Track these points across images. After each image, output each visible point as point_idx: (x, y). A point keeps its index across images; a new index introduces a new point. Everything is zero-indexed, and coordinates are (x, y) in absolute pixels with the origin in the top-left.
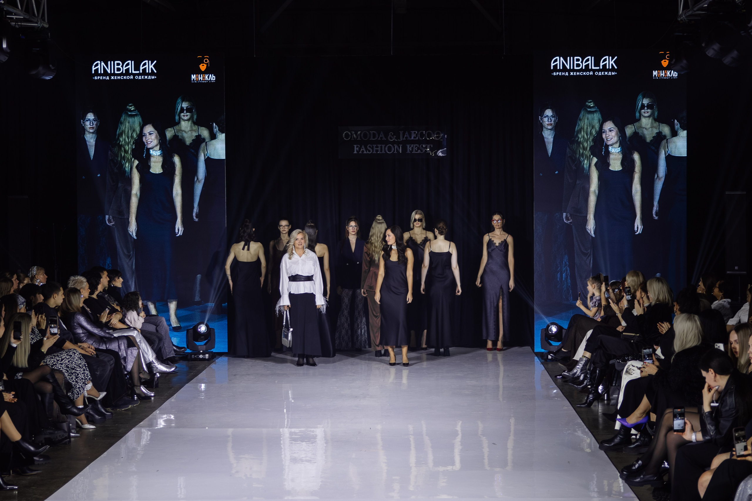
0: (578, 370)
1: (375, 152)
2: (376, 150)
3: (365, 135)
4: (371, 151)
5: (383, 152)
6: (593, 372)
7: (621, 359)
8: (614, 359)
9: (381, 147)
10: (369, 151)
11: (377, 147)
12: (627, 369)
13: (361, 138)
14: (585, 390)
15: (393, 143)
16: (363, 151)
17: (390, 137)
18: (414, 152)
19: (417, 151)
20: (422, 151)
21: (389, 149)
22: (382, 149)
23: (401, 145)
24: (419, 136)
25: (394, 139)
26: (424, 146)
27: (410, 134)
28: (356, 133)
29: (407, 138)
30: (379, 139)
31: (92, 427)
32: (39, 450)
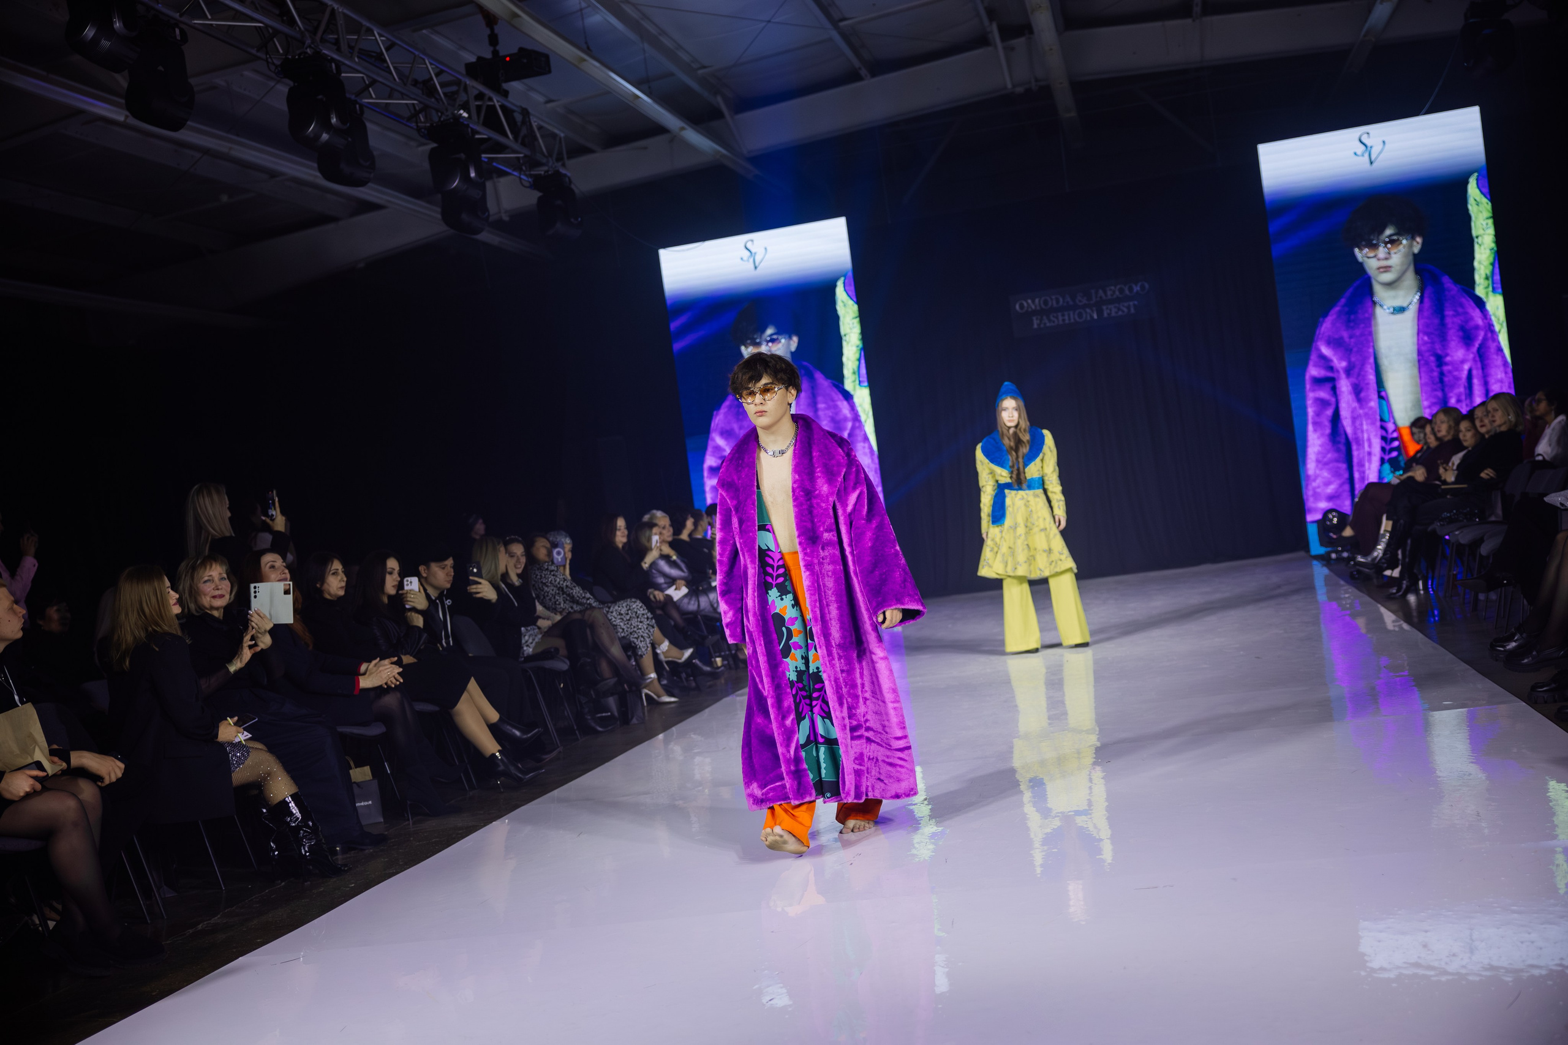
1: (1061, 322)
2: (1062, 319)
3: (1046, 303)
4: (1055, 320)
5: (1072, 321)
9: (1069, 315)
10: (1054, 322)
11: (1063, 315)
13: (1040, 306)
15: (1084, 307)
16: (1045, 324)
17: (1079, 299)
18: (1113, 314)
19: (1116, 313)
20: (1123, 312)
21: (1080, 316)
22: (1070, 317)
23: (1094, 308)
24: (1117, 293)
25: (1085, 301)
26: (1126, 304)
27: (1105, 292)
28: (1033, 302)
29: (1101, 297)
30: (1065, 304)
31: (673, 699)
32: (529, 735)
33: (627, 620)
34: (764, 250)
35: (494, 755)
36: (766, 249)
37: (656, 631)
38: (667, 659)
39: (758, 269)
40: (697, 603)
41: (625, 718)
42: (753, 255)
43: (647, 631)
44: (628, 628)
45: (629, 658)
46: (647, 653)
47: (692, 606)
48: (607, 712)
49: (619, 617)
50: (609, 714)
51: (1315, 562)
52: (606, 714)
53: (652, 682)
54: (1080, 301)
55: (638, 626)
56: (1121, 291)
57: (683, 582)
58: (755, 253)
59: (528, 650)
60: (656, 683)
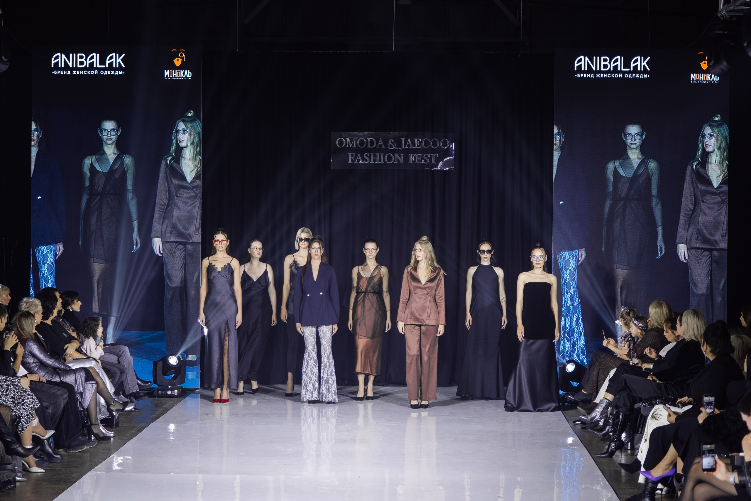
0: (597, 413)
1: (372, 162)
2: (373, 159)
3: (362, 143)
4: (369, 159)
5: (382, 162)
6: (616, 417)
7: (647, 403)
8: (639, 402)
9: (380, 156)
10: (366, 160)
11: (375, 156)
12: (653, 413)
13: (357, 145)
14: (606, 438)
15: (394, 152)
16: (359, 161)
17: (390, 145)
18: (417, 162)
20: (426, 161)
21: (389, 158)
22: (380, 159)
23: (402, 154)
24: (423, 145)
25: (395, 147)
26: (429, 156)
27: (413, 142)
28: (352, 140)
29: (409, 146)
30: (378, 147)
54: (391, 146)
56: (427, 143)
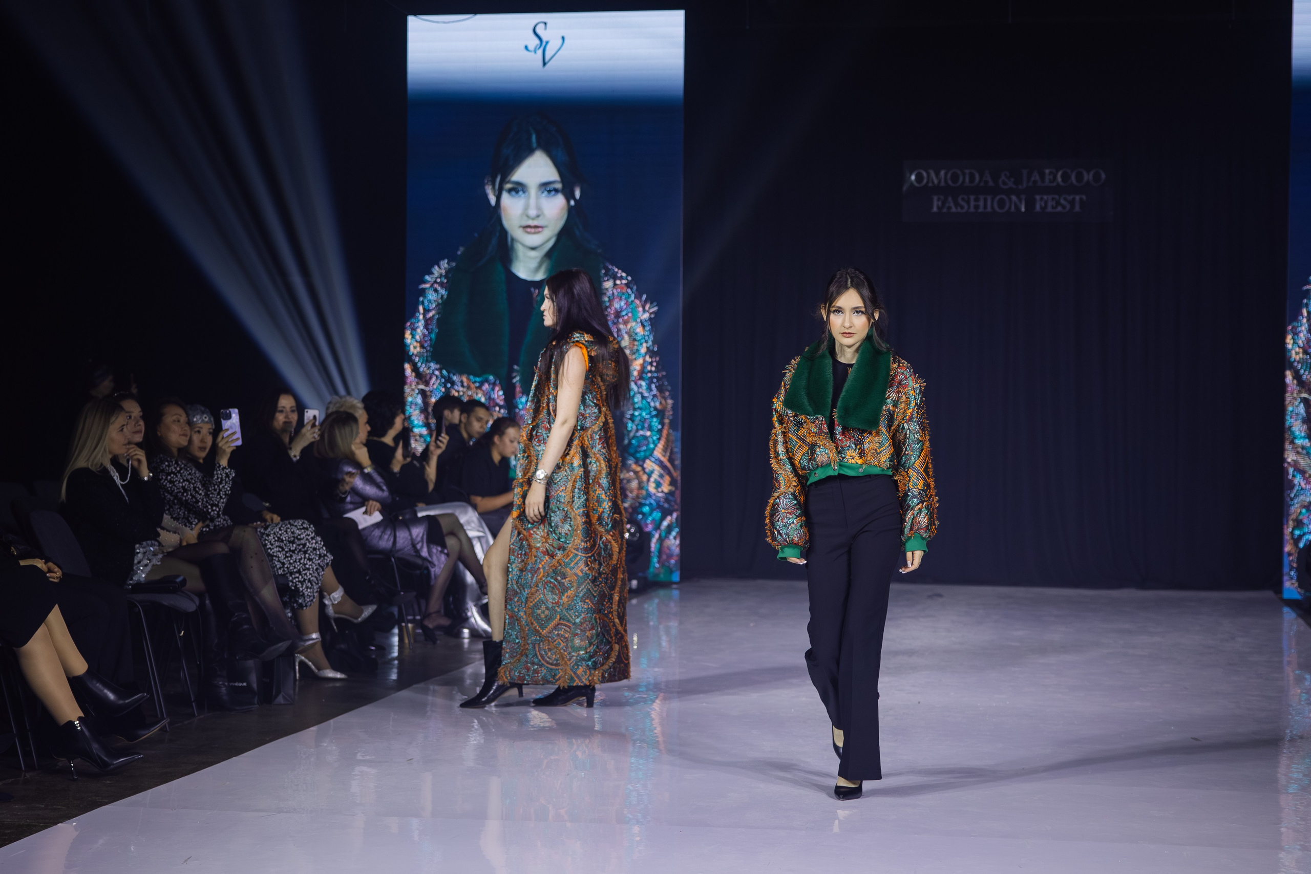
1: (972, 210)
2: (974, 205)
3: (955, 178)
4: (966, 207)
5: (989, 209)
9: (985, 200)
10: (962, 207)
11: (977, 200)
13: (946, 181)
15: (1009, 192)
16: (949, 208)
17: (1003, 180)
18: (1049, 209)
19: (1053, 208)
20: (1064, 207)
21: (1001, 204)
22: (987, 204)
23: (1023, 197)
24: (1059, 179)
25: (1011, 184)
26: (1070, 198)
27: (1042, 176)
28: (937, 175)
29: (1035, 182)
30: (982, 184)
31: (339, 675)
32: (127, 701)
33: (290, 550)
34: (560, 41)
35: (71, 723)
36: (563, 38)
37: (329, 575)
38: (337, 616)
39: (547, 66)
40: (392, 540)
41: (267, 694)
42: (544, 44)
43: (316, 574)
44: (290, 564)
45: (285, 605)
46: (311, 605)
47: (385, 542)
48: (242, 682)
49: (277, 544)
50: (245, 684)
51: (1286, 610)
52: (241, 684)
53: (313, 645)
54: (1004, 183)
55: (305, 565)
56: (1065, 177)
57: (378, 505)
58: (547, 43)
59: (141, 575)
60: (319, 649)
